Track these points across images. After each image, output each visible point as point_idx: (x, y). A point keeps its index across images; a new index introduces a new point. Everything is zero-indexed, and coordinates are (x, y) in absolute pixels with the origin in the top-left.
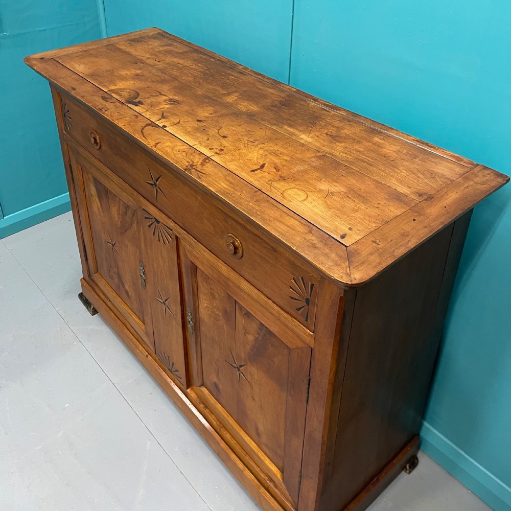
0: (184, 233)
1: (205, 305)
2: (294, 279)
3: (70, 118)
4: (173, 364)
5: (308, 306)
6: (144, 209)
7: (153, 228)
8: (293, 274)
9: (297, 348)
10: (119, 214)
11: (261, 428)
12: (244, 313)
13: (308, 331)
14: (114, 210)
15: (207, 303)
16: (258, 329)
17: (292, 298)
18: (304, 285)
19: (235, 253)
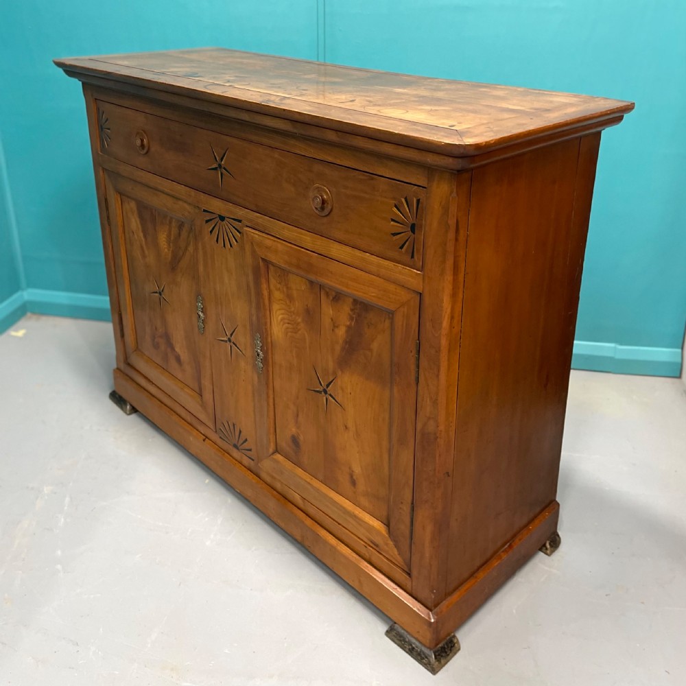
0: (257, 217)
1: (280, 317)
2: (396, 206)
3: (109, 129)
4: (240, 432)
5: (414, 234)
6: (204, 211)
7: (215, 233)
8: (394, 199)
9: (403, 305)
10: (169, 242)
11: (357, 470)
12: (331, 298)
13: (415, 271)
14: (162, 238)
15: (282, 314)
16: (350, 313)
17: (394, 234)
18: (408, 206)
19: (323, 209)
